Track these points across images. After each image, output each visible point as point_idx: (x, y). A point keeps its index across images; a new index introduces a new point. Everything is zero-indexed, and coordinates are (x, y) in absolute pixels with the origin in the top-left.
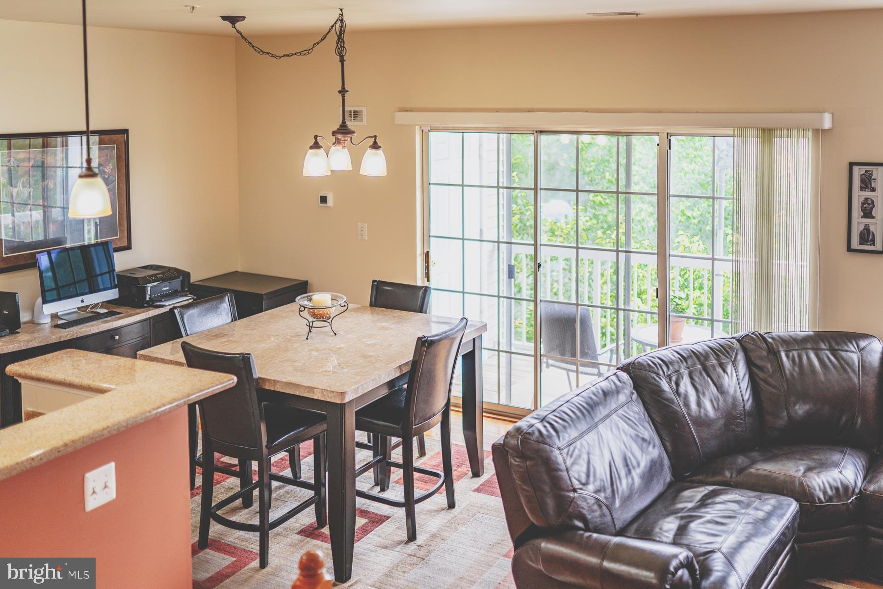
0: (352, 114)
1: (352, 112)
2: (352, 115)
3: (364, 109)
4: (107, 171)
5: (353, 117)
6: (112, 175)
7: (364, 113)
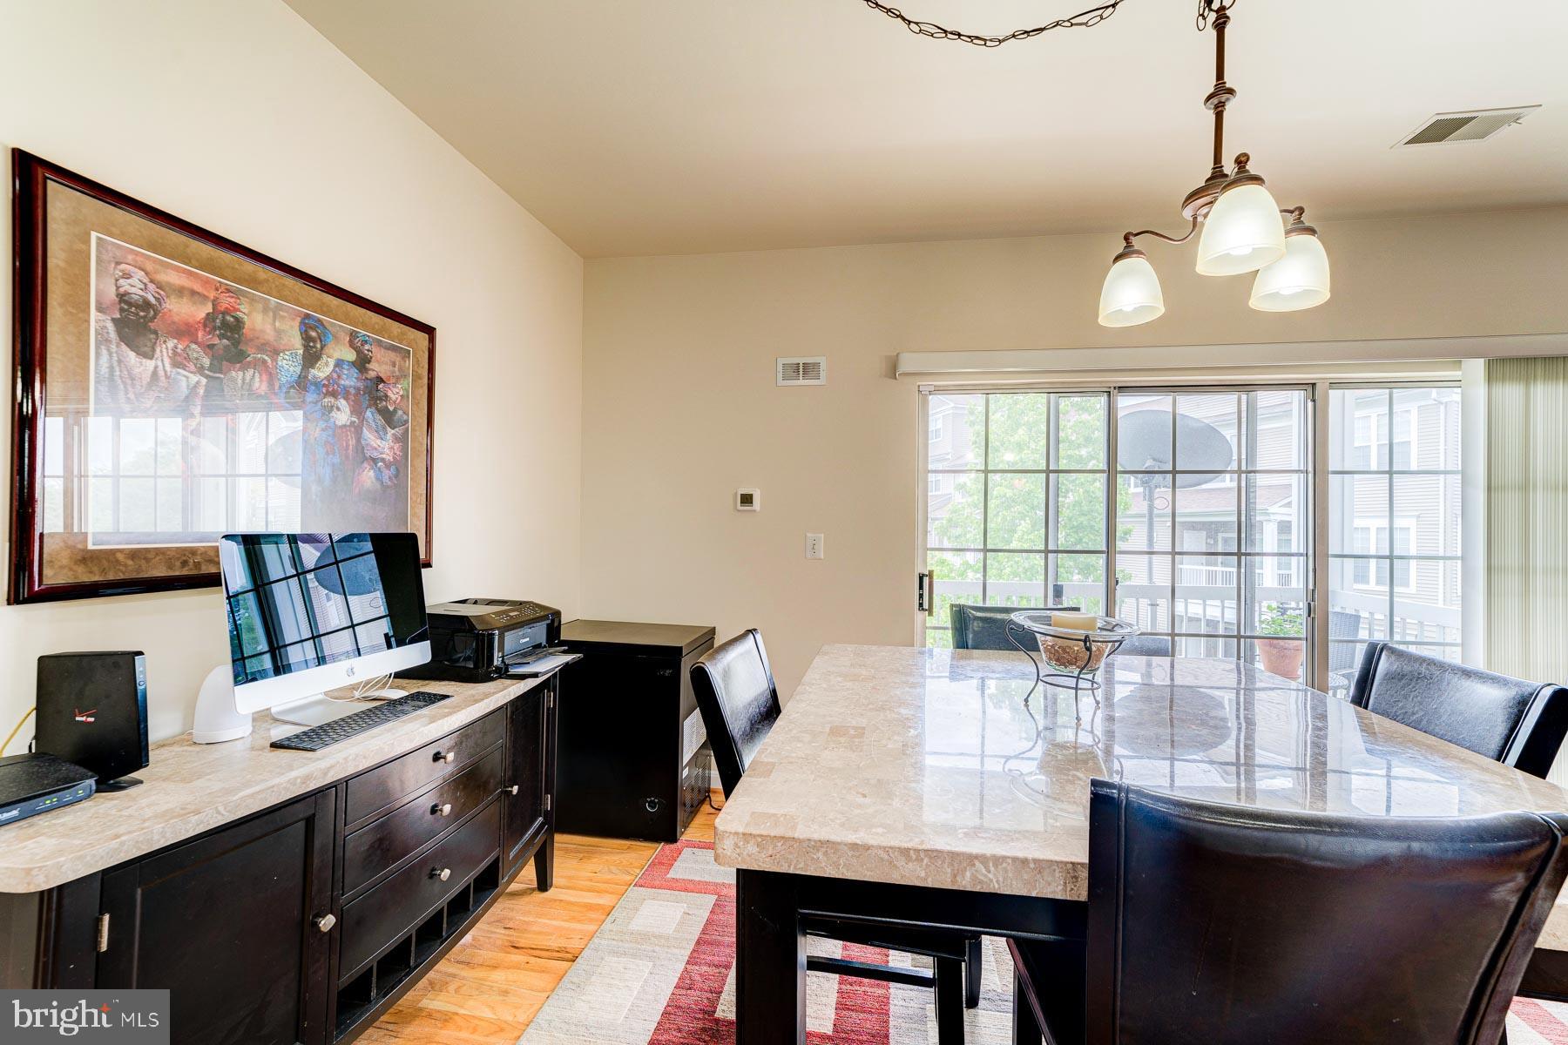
0: (801, 368)
1: (801, 365)
2: (801, 370)
3: (822, 361)
4: (393, 397)
5: (801, 373)
6: (401, 409)
7: (823, 367)
